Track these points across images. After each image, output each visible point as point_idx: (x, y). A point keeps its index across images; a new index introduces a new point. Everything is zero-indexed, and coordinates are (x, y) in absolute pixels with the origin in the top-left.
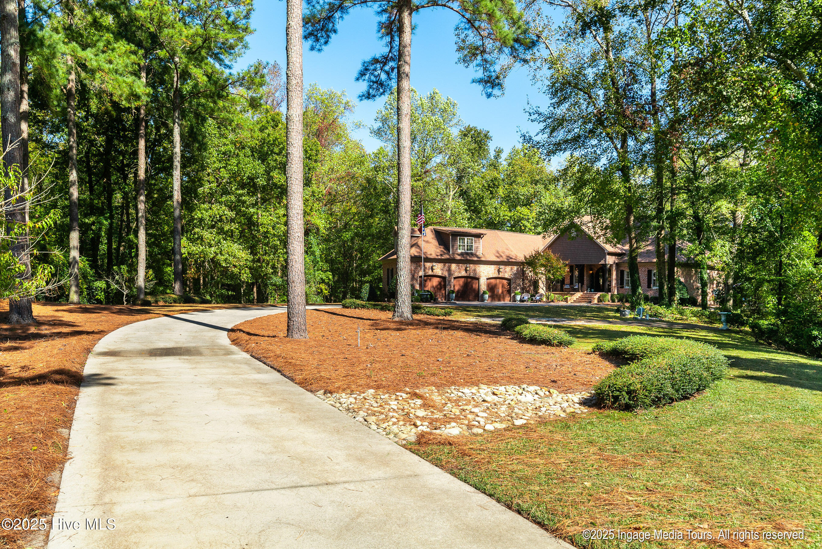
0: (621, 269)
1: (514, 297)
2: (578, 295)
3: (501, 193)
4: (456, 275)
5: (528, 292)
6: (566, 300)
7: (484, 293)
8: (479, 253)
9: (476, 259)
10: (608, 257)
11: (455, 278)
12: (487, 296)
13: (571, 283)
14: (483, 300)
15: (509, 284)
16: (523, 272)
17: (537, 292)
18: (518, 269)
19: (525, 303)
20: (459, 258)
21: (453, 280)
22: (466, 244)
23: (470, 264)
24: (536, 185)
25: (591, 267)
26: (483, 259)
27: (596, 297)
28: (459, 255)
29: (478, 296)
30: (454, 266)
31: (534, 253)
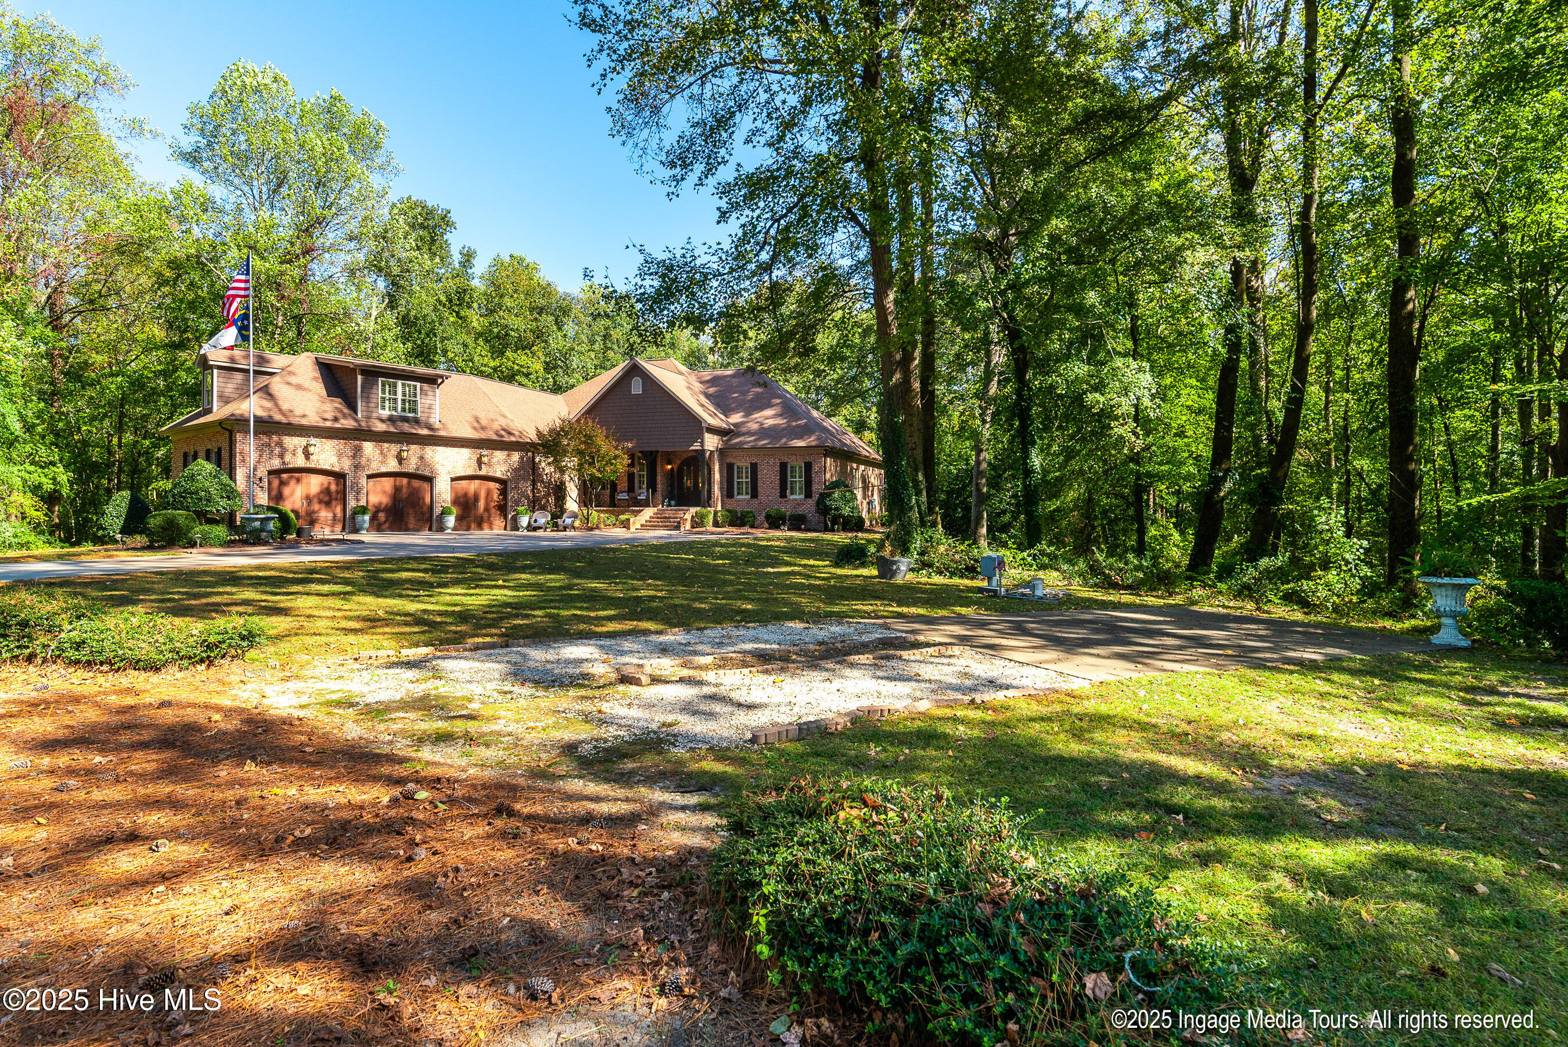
0: (730, 460)
1: (515, 519)
2: (648, 513)
3: (475, 324)
4: (376, 467)
5: (543, 508)
6: (626, 524)
7: (445, 512)
8: (435, 420)
9: (425, 432)
10: (707, 435)
11: (369, 477)
12: (451, 521)
13: (631, 489)
14: (441, 529)
15: (504, 493)
16: (534, 467)
17: (563, 511)
18: (522, 458)
19: (540, 533)
20: (381, 427)
21: (363, 481)
22: (400, 396)
23: (409, 443)
24: (540, 314)
25: (669, 458)
26: (442, 433)
27: (688, 516)
28: (382, 421)
29: (430, 520)
30: (368, 447)
31: (558, 423)
